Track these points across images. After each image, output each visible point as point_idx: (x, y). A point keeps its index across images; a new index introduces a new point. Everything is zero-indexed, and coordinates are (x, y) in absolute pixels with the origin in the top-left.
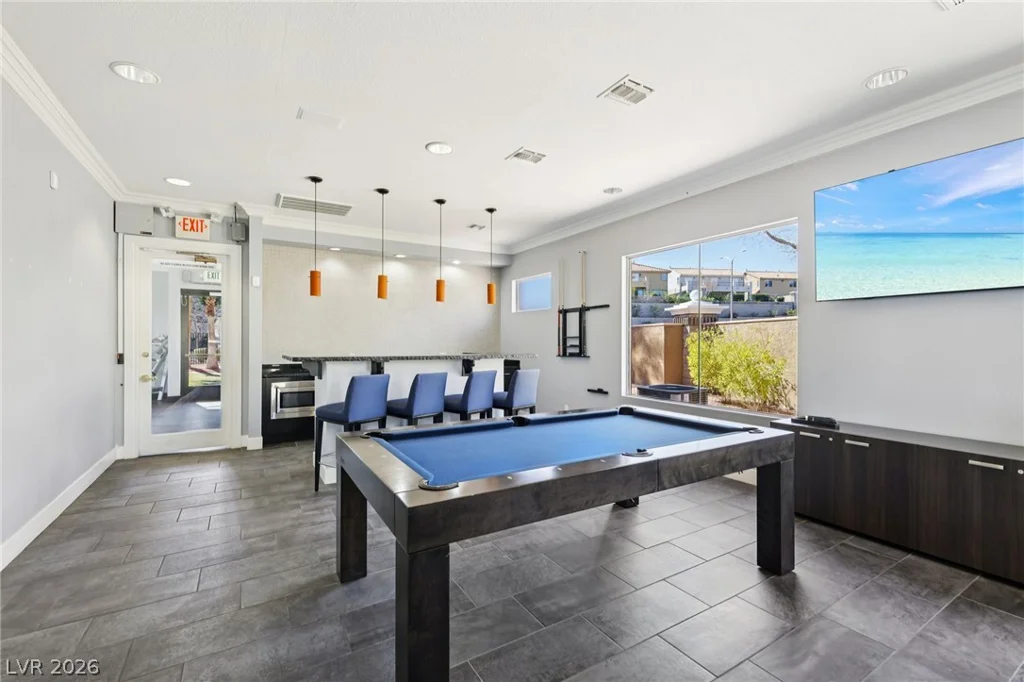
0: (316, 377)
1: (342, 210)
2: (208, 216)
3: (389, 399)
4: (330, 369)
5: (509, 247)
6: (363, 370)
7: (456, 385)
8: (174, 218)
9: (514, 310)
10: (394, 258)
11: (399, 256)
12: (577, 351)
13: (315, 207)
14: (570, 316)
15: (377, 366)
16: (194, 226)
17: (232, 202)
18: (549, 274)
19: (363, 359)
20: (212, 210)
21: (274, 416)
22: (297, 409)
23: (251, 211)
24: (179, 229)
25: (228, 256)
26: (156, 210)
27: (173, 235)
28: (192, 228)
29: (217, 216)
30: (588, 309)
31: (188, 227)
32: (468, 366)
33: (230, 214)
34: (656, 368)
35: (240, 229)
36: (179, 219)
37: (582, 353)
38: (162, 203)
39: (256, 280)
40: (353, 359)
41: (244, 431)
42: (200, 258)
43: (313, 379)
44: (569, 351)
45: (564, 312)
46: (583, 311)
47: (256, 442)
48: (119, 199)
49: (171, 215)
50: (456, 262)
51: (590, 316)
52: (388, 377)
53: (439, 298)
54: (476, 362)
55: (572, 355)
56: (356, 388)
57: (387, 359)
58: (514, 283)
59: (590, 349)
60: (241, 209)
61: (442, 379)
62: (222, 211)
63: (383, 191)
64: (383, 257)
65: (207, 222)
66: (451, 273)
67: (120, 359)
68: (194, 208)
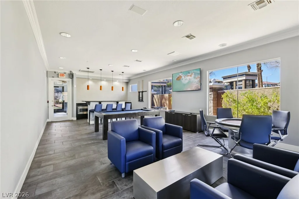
0: (88, 105)
1: (93, 72)
2: (65, 73)
3: (102, 109)
4: (91, 103)
5: (129, 78)
6: (97, 103)
7: (114, 106)
8: (58, 74)
9: (130, 91)
10: (103, 80)
11: (105, 80)
12: (141, 100)
13: (88, 72)
14: (140, 93)
15: (100, 103)
16: (62, 75)
17: (70, 70)
18: (137, 84)
19: (98, 101)
20: (66, 72)
21: (78, 114)
22: (82, 112)
23: (74, 72)
24: (59, 76)
25: (69, 81)
26: (55, 72)
27: (58, 77)
28: (62, 76)
29: (67, 73)
30: (143, 92)
31: (61, 76)
32: (117, 102)
33: (70, 73)
34: (167, 104)
35: (71, 76)
36: (59, 74)
37: (142, 101)
38: (56, 71)
39: (75, 86)
40: (96, 101)
41: (73, 116)
42: (63, 82)
43: (87, 106)
44: (140, 100)
45: (139, 92)
46: (142, 92)
47: (75, 119)
48: (48, 70)
49: (58, 73)
50: (117, 81)
51: (144, 93)
52: (102, 105)
53: (112, 90)
54: (119, 102)
55: (141, 101)
56: (97, 106)
57: (102, 101)
58: (130, 86)
59: (144, 100)
60: (72, 72)
61: (112, 105)
62: (68, 72)
63: (101, 70)
64: (101, 80)
65: (65, 74)
66: (116, 84)
67: (48, 102)
68: (62, 72)
